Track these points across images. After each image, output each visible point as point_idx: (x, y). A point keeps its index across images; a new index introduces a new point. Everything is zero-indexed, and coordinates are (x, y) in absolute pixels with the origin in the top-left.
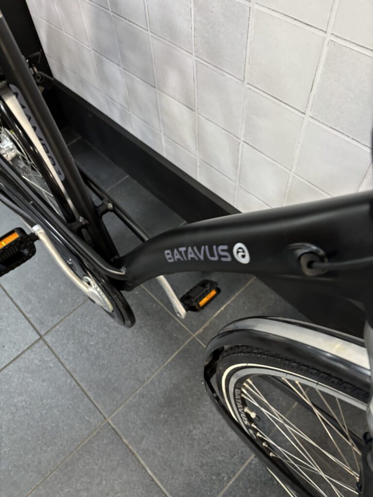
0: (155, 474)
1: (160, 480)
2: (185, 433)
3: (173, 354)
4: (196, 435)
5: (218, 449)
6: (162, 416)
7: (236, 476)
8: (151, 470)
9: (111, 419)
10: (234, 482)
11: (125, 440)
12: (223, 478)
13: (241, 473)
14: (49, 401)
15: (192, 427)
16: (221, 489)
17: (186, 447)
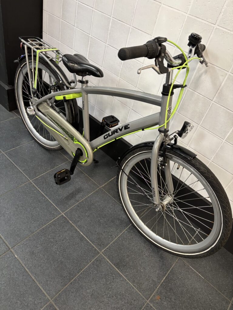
0: (84, 234)
1: (86, 236)
2: (97, 220)
3: (91, 193)
4: (102, 221)
5: (111, 227)
6: (87, 214)
7: (118, 237)
8: (83, 233)
9: (64, 214)
10: (117, 238)
11: (70, 222)
12: (113, 237)
13: (120, 235)
14: (34, 205)
15: (100, 219)
16: (112, 241)
17: (98, 225)
